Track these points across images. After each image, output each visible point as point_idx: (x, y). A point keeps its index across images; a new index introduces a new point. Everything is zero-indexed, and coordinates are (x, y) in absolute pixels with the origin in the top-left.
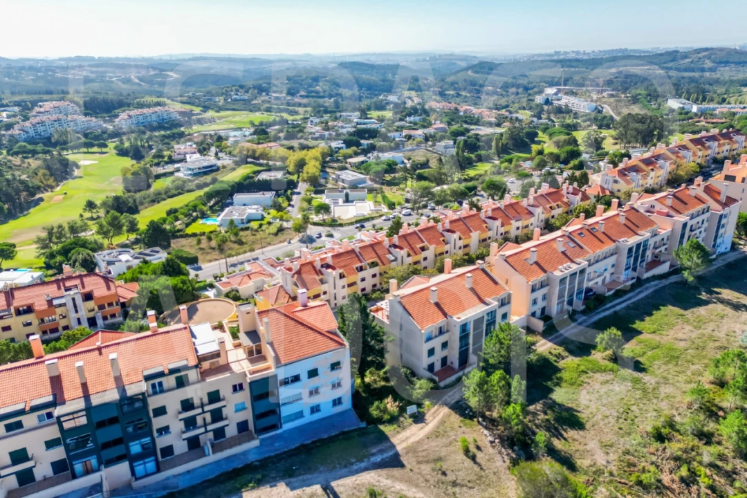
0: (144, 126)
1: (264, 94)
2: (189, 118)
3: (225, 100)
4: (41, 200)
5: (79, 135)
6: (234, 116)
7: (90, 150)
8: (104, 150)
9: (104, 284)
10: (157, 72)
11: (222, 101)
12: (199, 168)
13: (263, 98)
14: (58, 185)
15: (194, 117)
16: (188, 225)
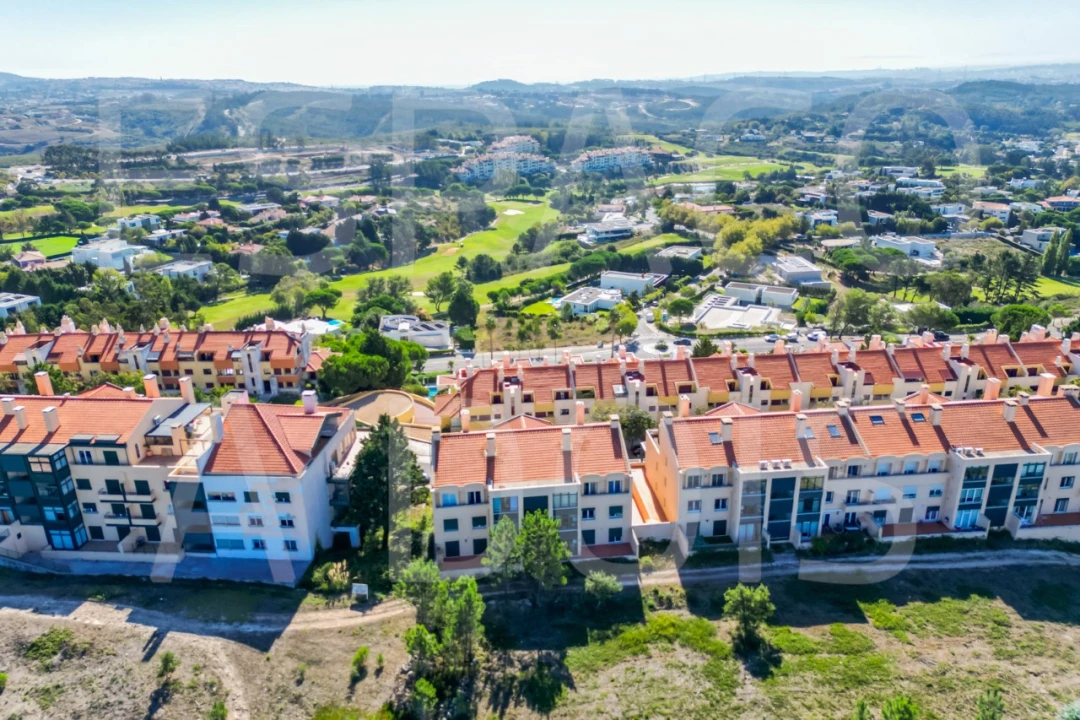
0: (602, 172)
1: (793, 132)
2: (665, 163)
3: (731, 140)
4: (435, 250)
5: (525, 179)
6: (727, 163)
7: (526, 198)
8: (540, 199)
9: (286, 347)
10: (673, 99)
11: (727, 141)
12: (607, 232)
13: (788, 139)
14: (463, 235)
15: (671, 163)
16: (527, 303)
